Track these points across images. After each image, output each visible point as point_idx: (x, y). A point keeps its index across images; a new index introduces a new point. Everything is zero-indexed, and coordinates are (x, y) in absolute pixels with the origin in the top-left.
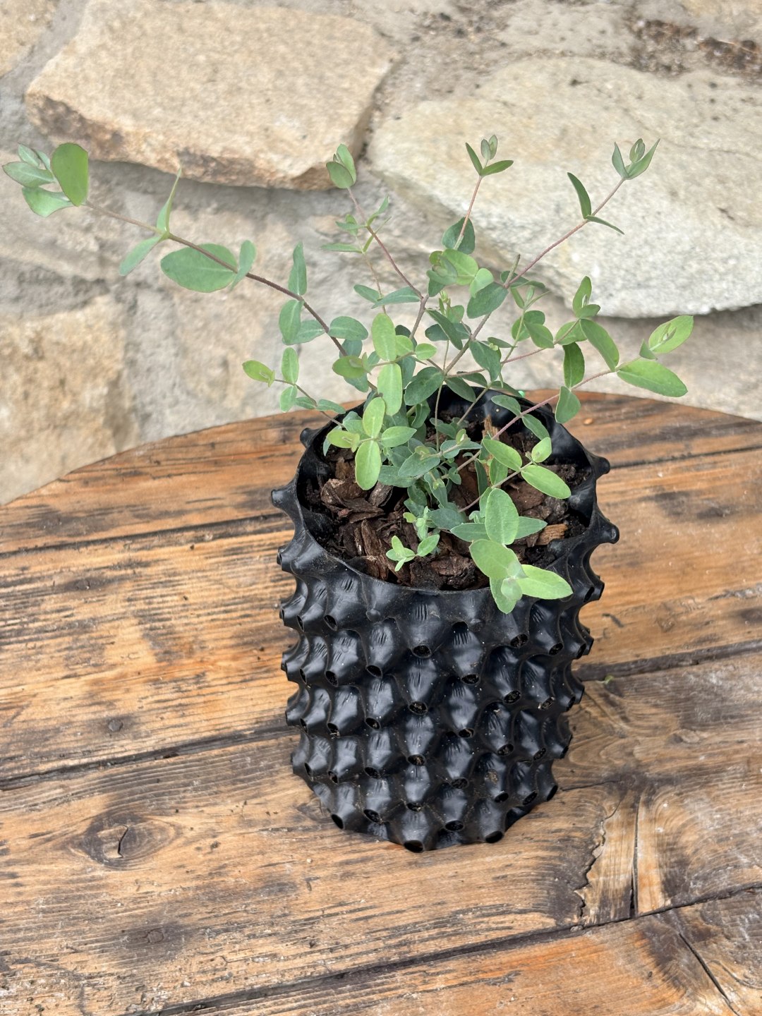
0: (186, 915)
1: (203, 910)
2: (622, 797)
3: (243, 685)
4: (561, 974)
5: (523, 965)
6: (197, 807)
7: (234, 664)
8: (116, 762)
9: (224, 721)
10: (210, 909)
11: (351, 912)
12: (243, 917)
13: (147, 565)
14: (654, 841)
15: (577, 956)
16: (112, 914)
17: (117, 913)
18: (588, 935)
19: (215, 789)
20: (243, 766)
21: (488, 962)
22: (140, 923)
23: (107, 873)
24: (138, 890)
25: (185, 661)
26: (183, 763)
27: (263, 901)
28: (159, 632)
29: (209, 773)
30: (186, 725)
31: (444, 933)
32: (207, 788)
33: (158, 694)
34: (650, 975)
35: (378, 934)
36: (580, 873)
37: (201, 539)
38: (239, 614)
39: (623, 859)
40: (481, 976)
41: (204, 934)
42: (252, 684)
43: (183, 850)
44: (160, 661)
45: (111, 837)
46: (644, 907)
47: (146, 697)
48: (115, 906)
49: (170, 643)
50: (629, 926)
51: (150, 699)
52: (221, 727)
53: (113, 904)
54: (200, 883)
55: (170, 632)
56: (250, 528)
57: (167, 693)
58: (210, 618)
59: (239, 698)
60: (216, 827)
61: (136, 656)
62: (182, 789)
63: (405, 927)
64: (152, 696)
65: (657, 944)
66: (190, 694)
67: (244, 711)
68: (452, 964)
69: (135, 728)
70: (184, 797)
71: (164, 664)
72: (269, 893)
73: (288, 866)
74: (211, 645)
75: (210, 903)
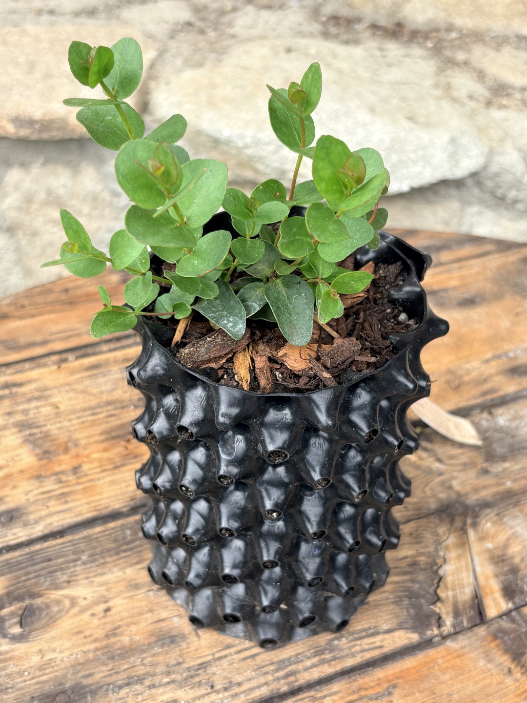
0: (89, 675)
1: (104, 668)
2: (452, 522)
3: (116, 471)
4: (433, 681)
5: (398, 678)
6: (87, 578)
7: (105, 455)
8: (10, 548)
9: (102, 502)
10: (110, 666)
11: (239, 652)
12: (141, 670)
13: (20, 385)
14: (487, 556)
15: (444, 663)
16: (21, 683)
17: (25, 681)
18: (449, 643)
19: (102, 561)
20: (124, 538)
21: (367, 680)
22: (47, 688)
23: (13, 646)
24: (42, 658)
25: (63, 457)
26: (70, 542)
27: (158, 654)
28: (38, 436)
29: (95, 548)
30: (70, 509)
31: (324, 659)
32: (94, 561)
33: (42, 487)
34: (510, 671)
35: (266, 669)
36: (431, 590)
37: (65, 361)
38: (104, 414)
39: (464, 575)
40: (363, 693)
41: (107, 690)
42: (123, 469)
43: (79, 618)
44: (40, 459)
45: (12, 614)
46: (491, 612)
47: (31, 491)
48: (22, 675)
49: (48, 444)
50: (482, 631)
51: (35, 492)
52: (101, 507)
53: (21, 674)
54: (98, 645)
55: (47, 436)
56: (105, 348)
57: (50, 485)
58: (80, 421)
59: (113, 483)
60: (106, 593)
61: (19, 458)
62: (72, 564)
63: (289, 659)
64: (37, 489)
65: (509, 642)
66: (70, 484)
67: (119, 492)
68: (336, 686)
69: (24, 518)
70: (75, 571)
71: (44, 461)
72: (162, 646)
73: (176, 619)
74: (83, 442)
75: (110, 662)
